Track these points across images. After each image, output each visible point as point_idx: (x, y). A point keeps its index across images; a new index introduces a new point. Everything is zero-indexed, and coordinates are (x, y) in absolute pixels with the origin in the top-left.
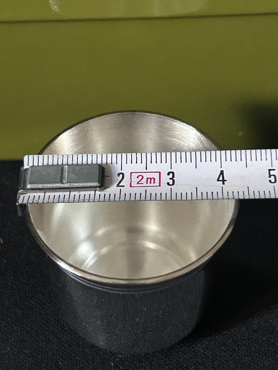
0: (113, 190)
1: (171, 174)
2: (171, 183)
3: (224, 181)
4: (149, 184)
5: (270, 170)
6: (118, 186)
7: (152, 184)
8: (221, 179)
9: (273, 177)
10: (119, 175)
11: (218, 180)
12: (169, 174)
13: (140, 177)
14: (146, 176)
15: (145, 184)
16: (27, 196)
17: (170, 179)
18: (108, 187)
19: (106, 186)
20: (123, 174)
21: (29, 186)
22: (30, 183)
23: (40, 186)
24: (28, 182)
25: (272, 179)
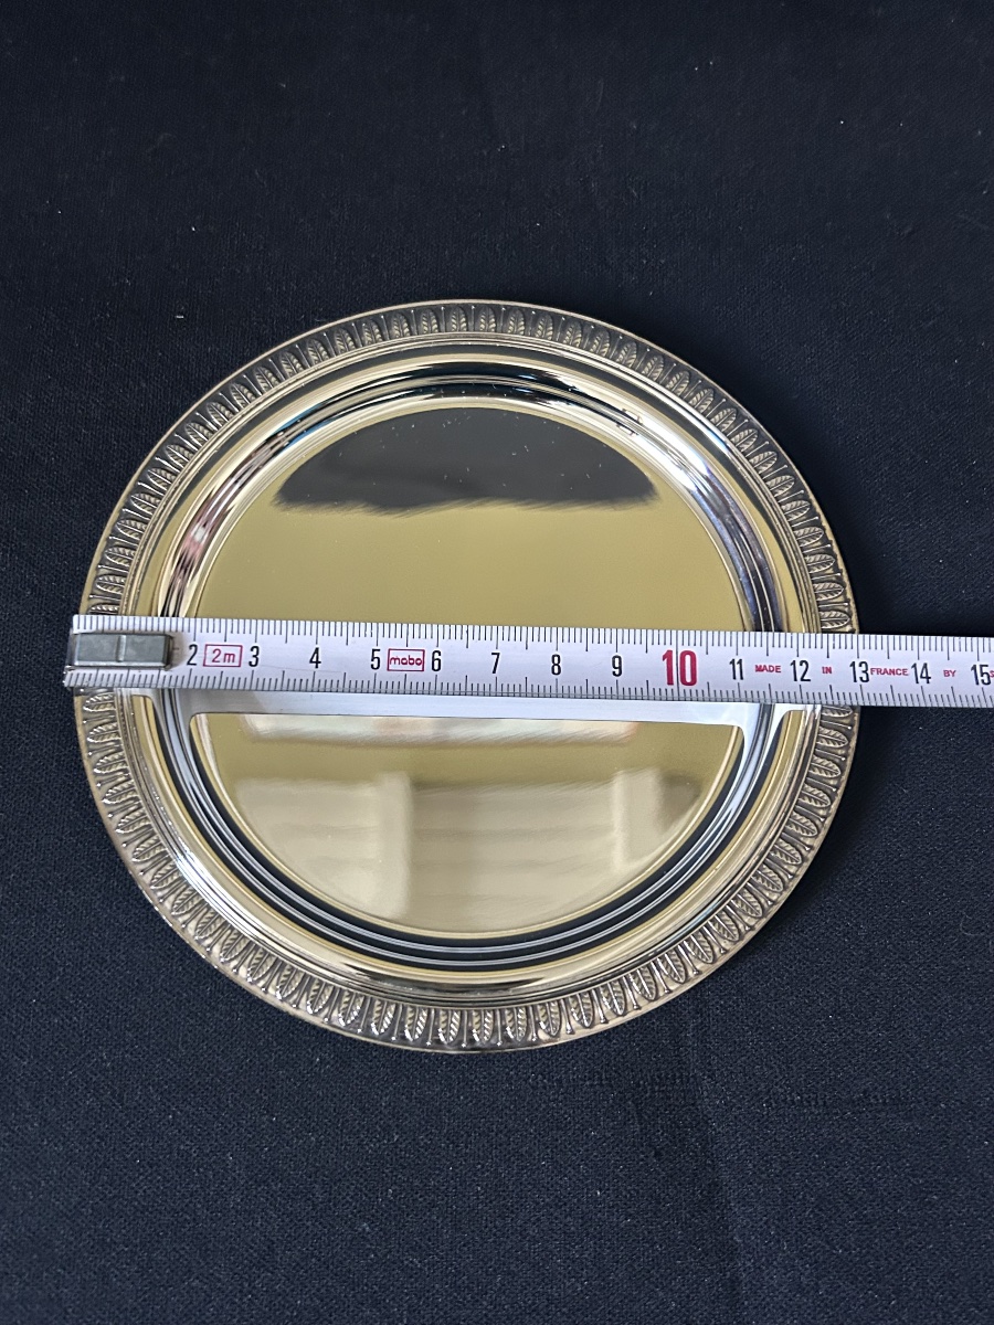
0: (181, 670)
1: (255, 650)
2: (254, 663)
3: (317, 662)
4: (226, 664)
5: (374, 650)
6: (189, 663)
7: (231, 664)
8: (314, 660)
9: (376, 660)
10: (191, 646)
11: (311, 662)
12: (252, 650)
13: (217, 652)
14: (224, 650)
15: (221, 664)
16: (75, 672)
17: (254, 656)
18: (176, 665)
19: (174, 662)
20: (195, 646)
21: (77, 663)
22: (79, 660)
23: (91, 664)
24: (76, 657)
25: (375, 663)
